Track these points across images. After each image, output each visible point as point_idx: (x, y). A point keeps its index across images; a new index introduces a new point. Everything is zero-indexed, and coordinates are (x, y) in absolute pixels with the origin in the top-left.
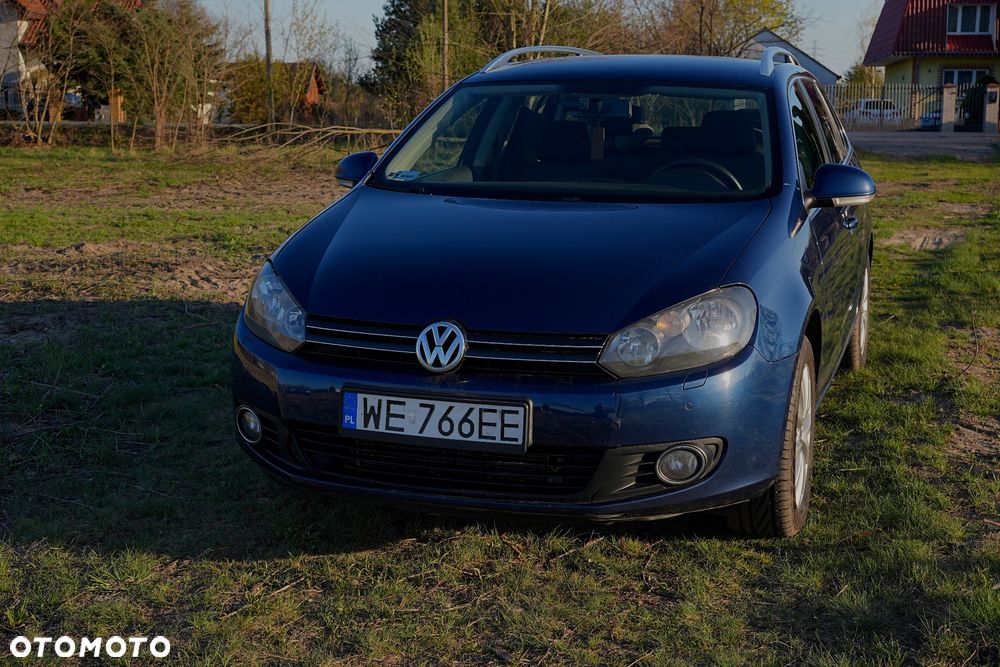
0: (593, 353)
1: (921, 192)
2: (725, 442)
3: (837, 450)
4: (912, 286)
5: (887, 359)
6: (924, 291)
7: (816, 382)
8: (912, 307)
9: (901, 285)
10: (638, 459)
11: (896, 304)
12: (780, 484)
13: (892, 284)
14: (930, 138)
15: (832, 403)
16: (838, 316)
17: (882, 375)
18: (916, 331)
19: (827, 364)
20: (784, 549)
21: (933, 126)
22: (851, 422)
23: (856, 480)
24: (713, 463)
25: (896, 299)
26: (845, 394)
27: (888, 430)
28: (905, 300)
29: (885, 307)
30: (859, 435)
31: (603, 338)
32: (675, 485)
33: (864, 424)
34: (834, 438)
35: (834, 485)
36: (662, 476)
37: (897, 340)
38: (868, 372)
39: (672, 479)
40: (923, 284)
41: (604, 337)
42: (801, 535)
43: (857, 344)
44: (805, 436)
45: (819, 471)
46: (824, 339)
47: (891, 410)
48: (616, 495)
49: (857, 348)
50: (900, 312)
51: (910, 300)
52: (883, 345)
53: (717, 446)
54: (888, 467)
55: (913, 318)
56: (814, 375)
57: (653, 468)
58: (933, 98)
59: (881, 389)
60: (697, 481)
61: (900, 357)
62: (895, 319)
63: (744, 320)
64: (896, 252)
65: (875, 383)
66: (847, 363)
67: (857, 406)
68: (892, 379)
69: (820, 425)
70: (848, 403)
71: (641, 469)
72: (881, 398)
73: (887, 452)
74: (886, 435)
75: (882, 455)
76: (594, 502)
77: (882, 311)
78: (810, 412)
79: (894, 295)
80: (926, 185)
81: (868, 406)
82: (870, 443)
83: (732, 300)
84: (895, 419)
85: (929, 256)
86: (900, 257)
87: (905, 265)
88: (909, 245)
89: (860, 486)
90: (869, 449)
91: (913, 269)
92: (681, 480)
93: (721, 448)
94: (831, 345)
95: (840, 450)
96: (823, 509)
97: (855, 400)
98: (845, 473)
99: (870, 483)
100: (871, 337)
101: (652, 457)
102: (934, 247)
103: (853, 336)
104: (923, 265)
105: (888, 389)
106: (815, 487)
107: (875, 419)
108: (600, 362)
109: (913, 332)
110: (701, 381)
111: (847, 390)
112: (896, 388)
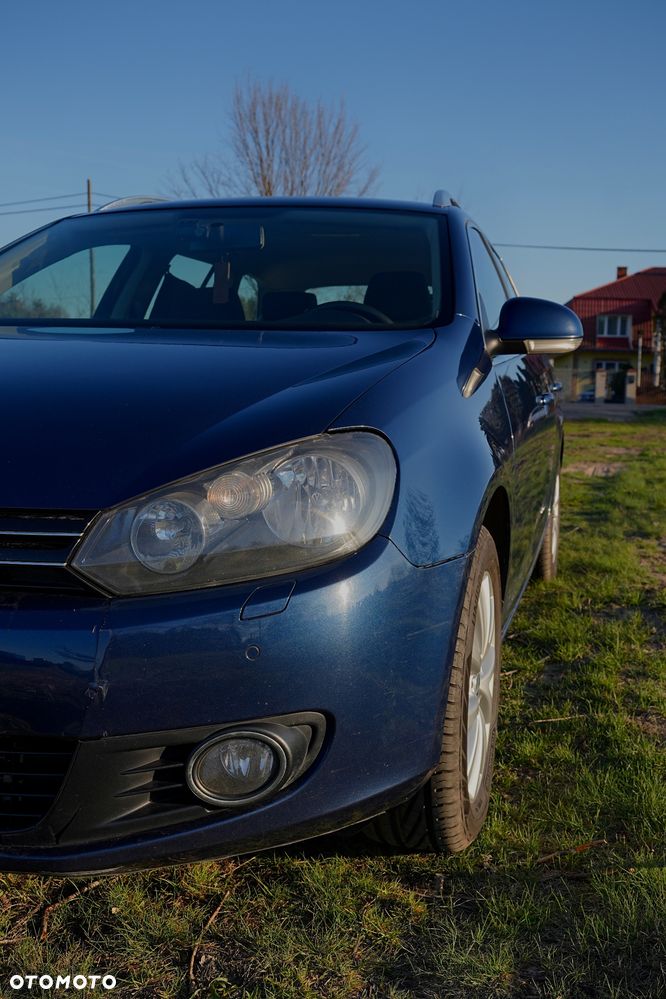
0: (65, 547)
1: (585, 439)
2: (330, 719)
3: (530, 686)
4: (591, 502)
5: (578, 569)
6: (603, 507)
7: (503, 597)
8: (595, 520)
9: (582, 502)
10: (154, 756)
11: (578, 517)
12: (442, 777)
13: (573, 500)
14: (589, 407)
15: (522, 621)
16: (525, 525)
17: (576, 586)
18: (604, 541)
19: (516, 574)
20: (450, 876)
21: (590, 398)
22: (546, 646)
23: (559, 740)
24: (306, 761)
25: (578, 514)
26: (537, 607)
27: (595, 658)
28: (586, 514)
29: (568, 520)
30: (559, 667)
31: (83, 516)
32: (228, 807)
33: (563, 649)
34: (525, 669)
35: (528, 749)
36: (200, 790)
37: (586, 549)
38: (560, 583)
39: (222, 795)
40: (601, 501)
41: (89, 515)
42: (478, 847)
43: (548, 551)
44: (484, 683)
45: (507, 721)
46: (513, 547)
47: (593, 629)
48: (107, 830)
49: (548, 556)
50: (584, 524)
51: (591, 514)
52: (573, 554)
53: (314, 728)
54: (600, 717)
55: (597, 529)
56: (499, 589)
57: (181, 776)
58: (587, 382)
59: (578, 603)
60: (276, 795)
61: (592, 567)
62: (580, 531)
63: (372, 490)
64: (572, 478)
65: (570, 595)
66: (538, 573)
67: (554, 625)
68: (587, 591)
69: (508, 649)
70: (541, 620)
71: (159, 776)
72: (579, 614)
73: (597, 692)
74: (594, 666)
75: (591, 696)
76: (62, 844)
77: (566, 524)
78: (493, 645)
79: (576, 509)
80: (588, 436)
81: (565, 625)
82: (572, 677)
83: (351, 455)
84: (601, 643)
85: (600, 481)
86: (576, 481)
87: (582, 487)
88: (582, 473)
89: (563, 752)
90: (574, 687)
91: (589, 490)
92: (240, 796)
93: (322, 730)
94: (520, 554)
95: (534, 686)
96: (513, 791)
97: (549, 616)
98: (543, 727)
99: (578, 746)
100: (560, 547)
101: (179, 754)
102: (604, 475)
103: (544, 542)
104: (597, 487)
105: (586, 603)
106: (501, 753)
107: (575, 641)
108: (74, 564)
109: (599, 543)
110: (276, 604)
111: (539, 604)
112: (594, 602)
